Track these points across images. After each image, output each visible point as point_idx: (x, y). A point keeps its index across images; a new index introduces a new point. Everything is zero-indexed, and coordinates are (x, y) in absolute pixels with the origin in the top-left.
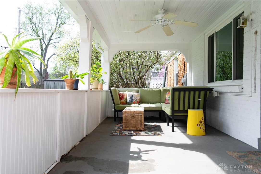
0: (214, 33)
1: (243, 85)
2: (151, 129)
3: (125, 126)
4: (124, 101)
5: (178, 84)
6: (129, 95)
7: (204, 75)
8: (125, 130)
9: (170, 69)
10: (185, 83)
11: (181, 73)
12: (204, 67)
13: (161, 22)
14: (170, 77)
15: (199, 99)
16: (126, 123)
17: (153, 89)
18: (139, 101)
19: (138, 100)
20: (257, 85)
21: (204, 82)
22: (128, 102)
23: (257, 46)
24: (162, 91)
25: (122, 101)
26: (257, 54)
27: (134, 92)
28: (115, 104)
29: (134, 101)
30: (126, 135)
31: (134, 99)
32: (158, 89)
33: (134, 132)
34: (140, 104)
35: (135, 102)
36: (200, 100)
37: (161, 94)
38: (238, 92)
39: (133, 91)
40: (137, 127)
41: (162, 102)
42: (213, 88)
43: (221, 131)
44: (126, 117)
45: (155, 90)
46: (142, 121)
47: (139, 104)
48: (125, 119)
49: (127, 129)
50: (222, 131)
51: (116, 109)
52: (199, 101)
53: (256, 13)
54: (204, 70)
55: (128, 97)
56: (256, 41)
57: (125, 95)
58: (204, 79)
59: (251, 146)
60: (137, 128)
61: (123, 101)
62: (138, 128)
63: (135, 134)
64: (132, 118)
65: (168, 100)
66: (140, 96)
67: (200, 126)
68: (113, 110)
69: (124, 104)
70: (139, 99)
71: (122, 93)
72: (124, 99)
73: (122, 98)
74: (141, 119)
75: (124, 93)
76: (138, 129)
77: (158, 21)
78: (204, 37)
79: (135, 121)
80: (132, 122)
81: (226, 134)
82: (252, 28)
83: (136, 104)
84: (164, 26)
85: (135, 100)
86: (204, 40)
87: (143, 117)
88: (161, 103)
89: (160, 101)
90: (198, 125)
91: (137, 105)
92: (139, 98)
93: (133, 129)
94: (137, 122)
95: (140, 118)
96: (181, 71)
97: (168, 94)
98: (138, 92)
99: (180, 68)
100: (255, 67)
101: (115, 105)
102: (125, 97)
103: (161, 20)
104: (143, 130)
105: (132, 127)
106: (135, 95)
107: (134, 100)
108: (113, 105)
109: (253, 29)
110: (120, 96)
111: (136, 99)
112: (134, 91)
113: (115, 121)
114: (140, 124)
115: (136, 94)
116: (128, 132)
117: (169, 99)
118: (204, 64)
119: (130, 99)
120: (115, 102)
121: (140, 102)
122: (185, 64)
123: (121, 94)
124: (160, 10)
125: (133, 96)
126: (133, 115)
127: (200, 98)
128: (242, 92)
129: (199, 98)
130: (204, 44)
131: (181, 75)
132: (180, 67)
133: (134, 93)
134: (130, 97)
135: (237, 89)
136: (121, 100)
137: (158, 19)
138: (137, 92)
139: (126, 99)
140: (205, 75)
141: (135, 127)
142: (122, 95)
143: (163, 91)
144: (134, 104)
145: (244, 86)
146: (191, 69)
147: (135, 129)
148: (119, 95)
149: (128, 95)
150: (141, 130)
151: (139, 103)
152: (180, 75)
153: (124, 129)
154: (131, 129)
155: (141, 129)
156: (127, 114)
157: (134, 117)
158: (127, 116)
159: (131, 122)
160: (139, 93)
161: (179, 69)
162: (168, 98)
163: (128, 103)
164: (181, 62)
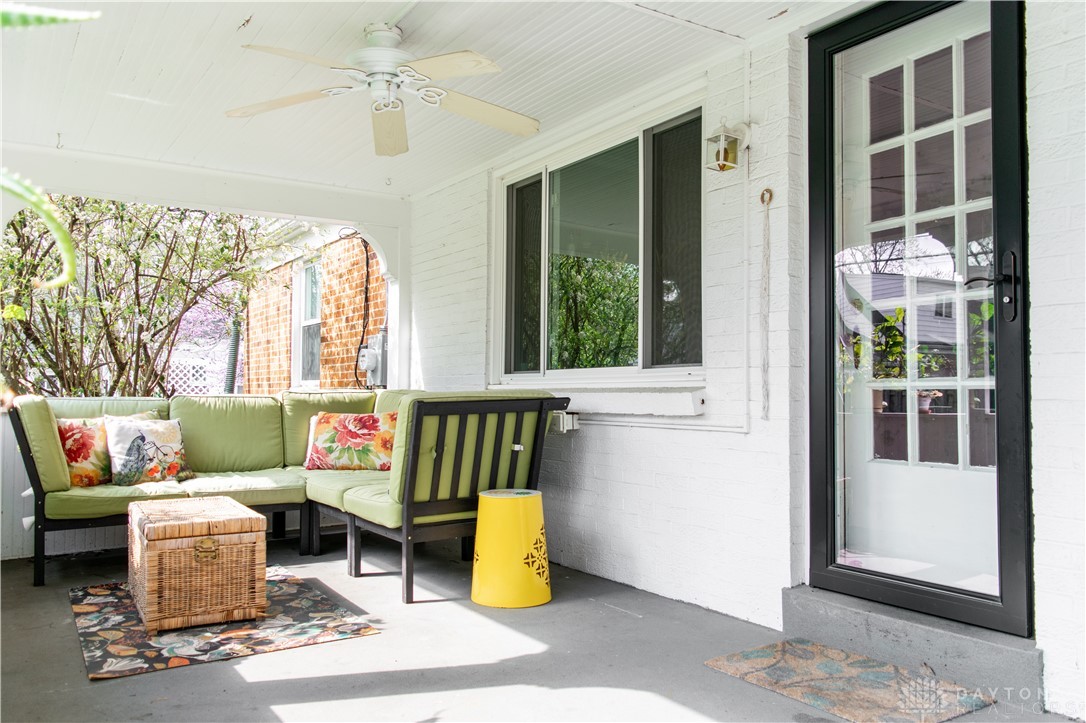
0: (541, 173)
1: (704, 388)
2: (293, 604)
3: (160, 611)
4: (92, 467)
5: (322, 373)
6: (122, 433)
7: (488, 342)
8: (162, 632)
9: (267, 306)
10: (379, 373)
11: (344, 324)
12: (488, 308)
13: (385, 85)
14: (268, 342)
15: (517, 447)
16: (166, 593)
17: (246, 400)
18: (180, 461)
19: (172, 459)
20: (772, 389)
21: (487, 369)
22: (120, 474)
23: (771, 246)
24: (287, 408)
25: (82, 468)
26: (771, 275)
27: (144, 415)
28: (45, 486)
29: (152, 465)
30: (192, 661)
31: (151, 453)
32: (271, 402)
33: (222, 636)
34: (186, 478)
35: (160, 468)
36: (518, 452)
37: (286, 421)
38: (686, 417)
39: (134, 412)
40: (231, 608)
41: (289, 458)
42: (567, 400)
43: (589, 571)
44: (166, 560)
45: (252, 404)
46: (257, 571)
47: (180, 480)
48: (160, 573)
49: (173, 627)
50: (595, 573)
51: (48, 516)
52: (515, 455)
53: (766, 123)
54: (488, 320)
55: (117, 443)
56: (767, 228)
57: (98, 435)
58: (487, 358)
59: (747, 622)
60: (230, 612)
61: (88, 466)
62: (236, 612)
63: (237, 647)
64: (201, 563)
65: (324, 451)
66: (180, 437)
67: (536, 565)
68: (29, 521)
69: (91, 483)
70: (176, 453)
71: (77, 422)
72: (92, 458)
73: (78, 449)
74: (253, 561)
75: (89, 422)
76: (237, 615)
77: (369, 79)
78: (490, 186)
79: (218, 578)
80: (202, 581)
81: (615, 582)
82: (752, 178)
83: (163, 478)
84: (386, 109)
85: (156, 460)
86: (489, 196)
87: (260, 551)
88: (285, 466)
89: (279, 458)
90: (529, 560)
91: (171, 486)
92: (177, 447)
93: (208, 619)
94: (232, 578)
95: (245, 559)
96: (344, 318)
97: (320, 422)
98: (164, 414)
99: (332, 301)
100: (767, 323)
101: (40, 494)
102: (97, 446)
103: (388, 77)
104: (263, 619)
105: (199, 610)
106: (157, 432)
107: (151, 460)
108: (30, 491)
109: (753, 183)
110: (69, 443)
111: (161, 456)
112: (142, 411)
113: (39, 582)
114: (245, 590)
115: (161, 426)
116: (192, 643)
117: (328, 445)
118: (488, 295)
119: (129, 452)
120: (42, 477)
121: (183, 469)
122: (367, 288)
123: (71, 429)
124: (382, 26)
125: (143, 438)
126: (208, 544)
127: (518, 444)
128: (700, 415)
129: (517, 440)
130: (489, 211)
131: (340, 336)
132: (338, 299)
133: (148, 422)
134: (127, 446)
135: (685, 404)
136: (73, 464)
137: (375, 70)
138: (162, 418)
139: (102, 456)
140: (492, 343)
141: (220, 607)
142: (77, 436)
143: (292, 410)
144: (153, 480)
145: (710, 392)
146: (411, 312)
147: (218, 617)
148: (63, 435)
149: (118, 435)
150: (253, 616)
151: (178, 472)
152: (334, 335)
153: (155, 625)
154: (199, 620)
155: (254, 613)
156: (172, 544)
157: (216, 554)
158: (173, 551)
159: (196, 582)
160: (174, 421)
161: (325, 306)
162: (326, 441)
163: (115, 479)
164: (341, 276)
